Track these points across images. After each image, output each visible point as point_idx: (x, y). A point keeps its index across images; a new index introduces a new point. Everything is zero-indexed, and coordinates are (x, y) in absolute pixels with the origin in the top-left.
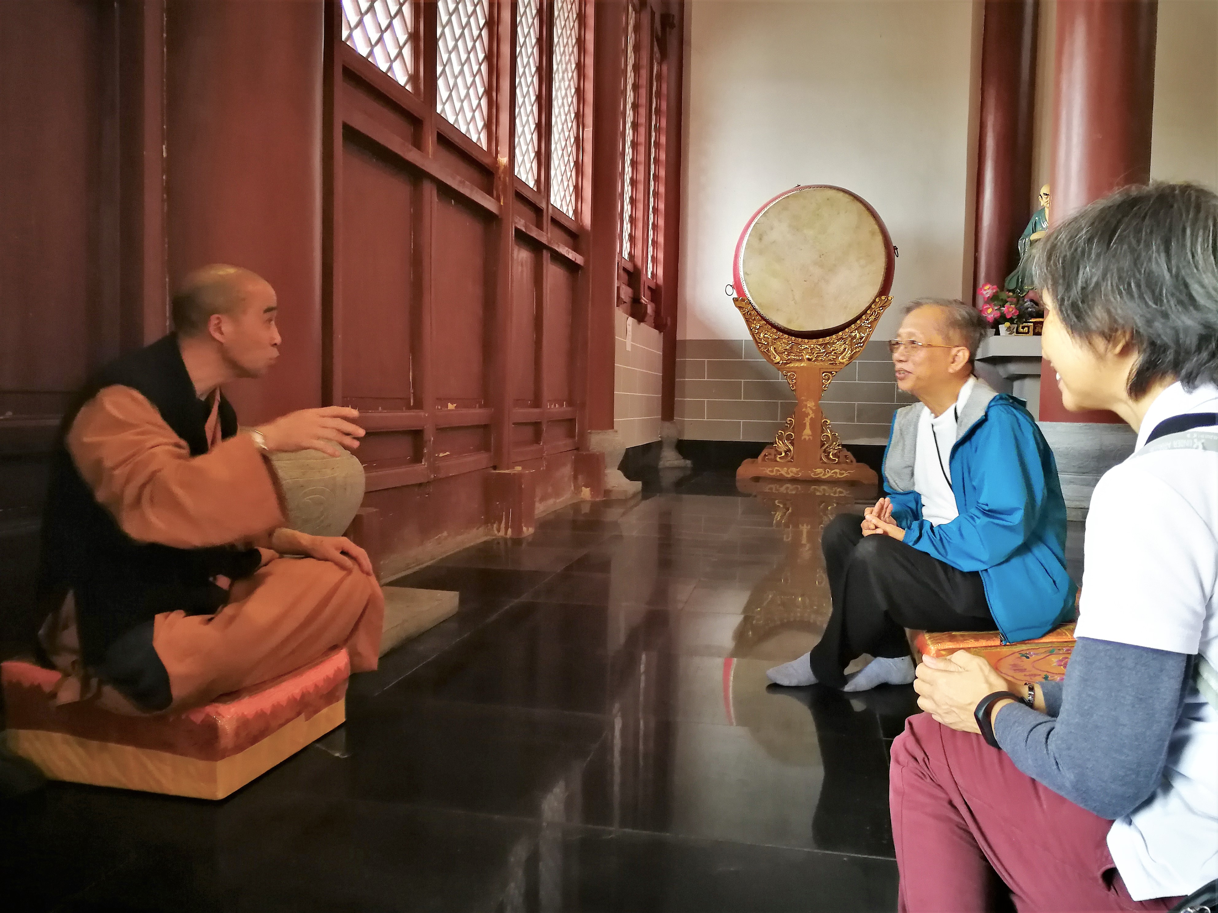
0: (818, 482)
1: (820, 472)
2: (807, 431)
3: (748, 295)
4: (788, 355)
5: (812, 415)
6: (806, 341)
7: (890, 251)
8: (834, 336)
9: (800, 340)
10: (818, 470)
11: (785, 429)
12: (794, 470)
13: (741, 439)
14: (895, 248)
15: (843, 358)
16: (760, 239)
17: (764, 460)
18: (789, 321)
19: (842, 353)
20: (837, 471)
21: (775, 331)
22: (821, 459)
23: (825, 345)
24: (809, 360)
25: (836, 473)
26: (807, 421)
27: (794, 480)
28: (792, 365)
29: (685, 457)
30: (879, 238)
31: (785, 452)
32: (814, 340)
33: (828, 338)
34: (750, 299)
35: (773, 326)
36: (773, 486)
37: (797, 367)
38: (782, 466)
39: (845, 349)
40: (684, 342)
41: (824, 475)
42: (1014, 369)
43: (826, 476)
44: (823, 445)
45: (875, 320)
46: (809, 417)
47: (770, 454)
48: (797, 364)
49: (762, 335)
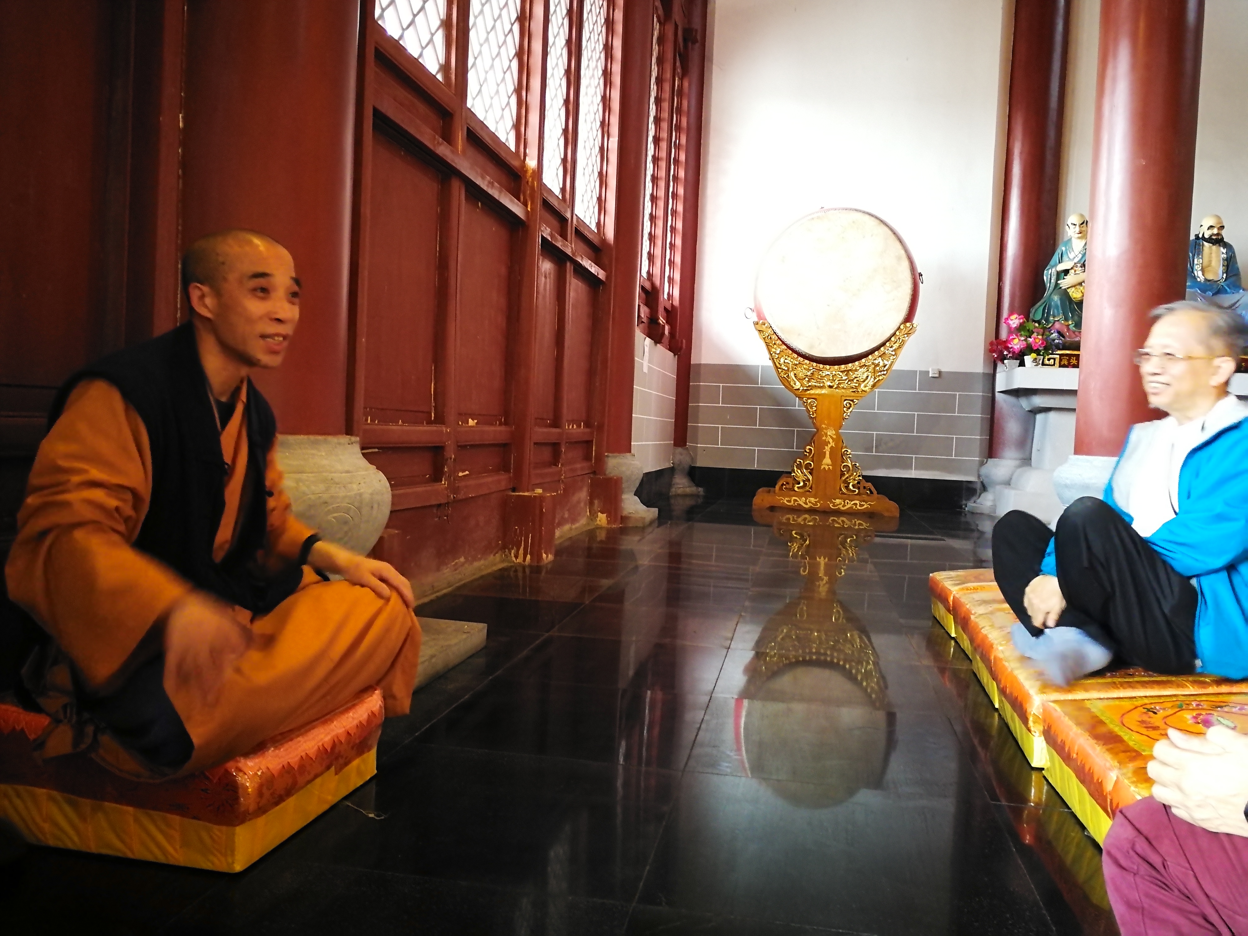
0: (838, 513)
1: (839, 503)
2: (827, 460)
3: (769, 319)
4: (809, 381)
5: (832, 444)
6: (828, 367)
7: (916, 278)
8: (857, 363)
9: (821, 366)
10: (838, 501)
11: (804, 458)
12: (813, 500)
13: (756, 467)
14: (920, 275)
15: (865, 387)
17: (781, 489)
18: (812, 347)
19: (864, 381)
20: (857, 502)
21: (796, 356)
22: (841, 490)
23: (847, 372)
24: (831, 387)
25: (856, 504)
26: (827, 449)
27: (811, 511)
28: (812, 392)
29: (698, 485)
30: (906, 264)
31: (804, 481)
32: (836, 367)
33: (850, 365)
34: (771, 322)
35: (794, 351)
36: (791, 517)
37: (818, 394)
38: (800, 495)
39: (868, 377)
40: (699, 365)
41: (843, 506)
42: (1039, 401)
43: (845, 508)
44: (842, 474)
45: (900, 347)
46: (829, 446)
47: (788, 483)
48: (818, 391)
49: (782, 360)
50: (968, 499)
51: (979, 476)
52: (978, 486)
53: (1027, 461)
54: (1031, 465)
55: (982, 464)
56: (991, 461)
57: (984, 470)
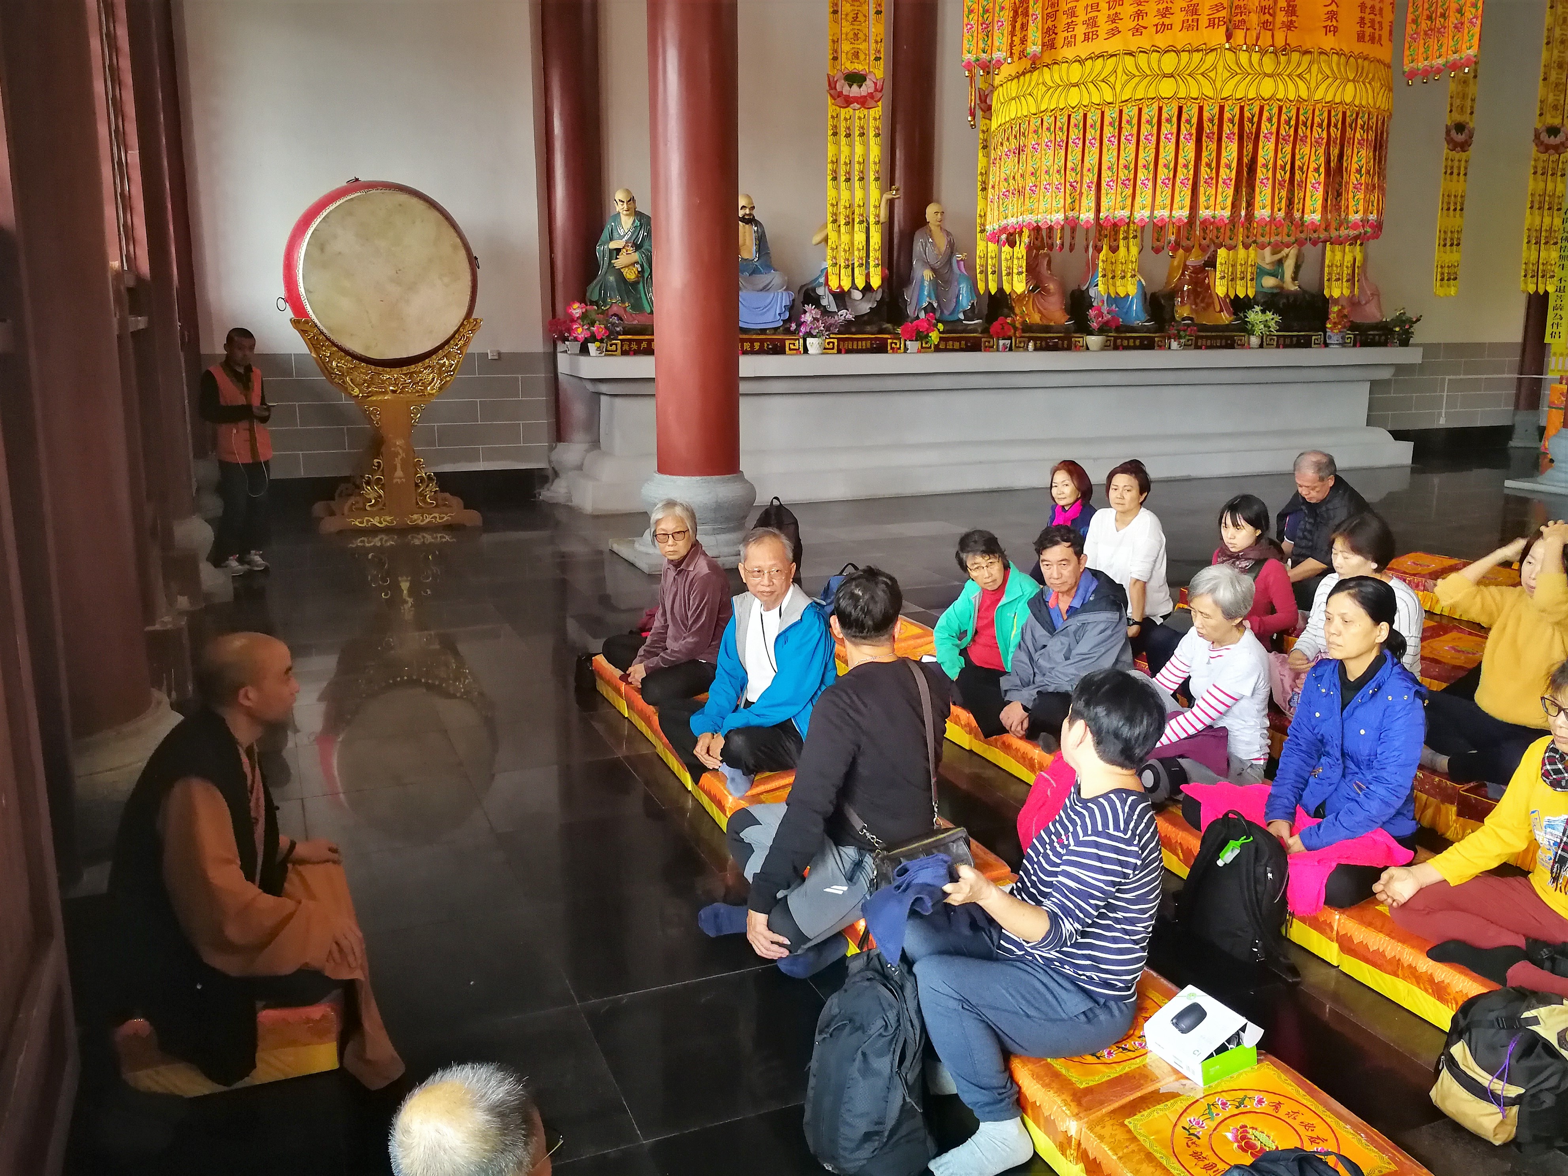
0: (417, 529)
1: (417, 519)
2: (399, 473)
3: (313, 317)
4: (368, 387)
5: (403, 455)
6: (388, 370)
7: (473, 262)
8: (420, 364)
9: (381, 368)
10: (415, 516)
11: (373, 472)
12: (388, 519)
14: (476, 258)
15: (432, 389)
16: (322, 249)
17: (351, 510)
18: (367, 348)
19: (430, 384)
20: (437, 515)
21: (350, 358)
22: (417, 504)
23: (411, 375)
24: (394, 392)
25: (435, 517)
26: (398, 461)
27: (387, 530)
28: (374, 398)
30: (463, 253)
31: (375, 499)
32: (398, 369)
33: (413, 366)
34: (316, 321)
35: (347, 353)
36: (364, 539)
37: (381, 401)
38: (373, 515)
39: (433, 379)
41: (422, 521)
43: (424, 523)
44: (417, 485)
45: (464, 345)
46: (400, 457)
47: (357, 502)
48: (380, 398)
49: (334, 364)
50: (542, 487)
51: (550, 462)
52: (550, 473)
53: (595, 443)
54: (600, 448)
55: (551, 449)
56: (560, 446)
57: (554, 456)
